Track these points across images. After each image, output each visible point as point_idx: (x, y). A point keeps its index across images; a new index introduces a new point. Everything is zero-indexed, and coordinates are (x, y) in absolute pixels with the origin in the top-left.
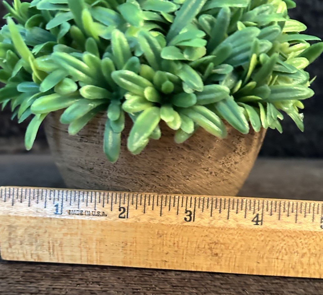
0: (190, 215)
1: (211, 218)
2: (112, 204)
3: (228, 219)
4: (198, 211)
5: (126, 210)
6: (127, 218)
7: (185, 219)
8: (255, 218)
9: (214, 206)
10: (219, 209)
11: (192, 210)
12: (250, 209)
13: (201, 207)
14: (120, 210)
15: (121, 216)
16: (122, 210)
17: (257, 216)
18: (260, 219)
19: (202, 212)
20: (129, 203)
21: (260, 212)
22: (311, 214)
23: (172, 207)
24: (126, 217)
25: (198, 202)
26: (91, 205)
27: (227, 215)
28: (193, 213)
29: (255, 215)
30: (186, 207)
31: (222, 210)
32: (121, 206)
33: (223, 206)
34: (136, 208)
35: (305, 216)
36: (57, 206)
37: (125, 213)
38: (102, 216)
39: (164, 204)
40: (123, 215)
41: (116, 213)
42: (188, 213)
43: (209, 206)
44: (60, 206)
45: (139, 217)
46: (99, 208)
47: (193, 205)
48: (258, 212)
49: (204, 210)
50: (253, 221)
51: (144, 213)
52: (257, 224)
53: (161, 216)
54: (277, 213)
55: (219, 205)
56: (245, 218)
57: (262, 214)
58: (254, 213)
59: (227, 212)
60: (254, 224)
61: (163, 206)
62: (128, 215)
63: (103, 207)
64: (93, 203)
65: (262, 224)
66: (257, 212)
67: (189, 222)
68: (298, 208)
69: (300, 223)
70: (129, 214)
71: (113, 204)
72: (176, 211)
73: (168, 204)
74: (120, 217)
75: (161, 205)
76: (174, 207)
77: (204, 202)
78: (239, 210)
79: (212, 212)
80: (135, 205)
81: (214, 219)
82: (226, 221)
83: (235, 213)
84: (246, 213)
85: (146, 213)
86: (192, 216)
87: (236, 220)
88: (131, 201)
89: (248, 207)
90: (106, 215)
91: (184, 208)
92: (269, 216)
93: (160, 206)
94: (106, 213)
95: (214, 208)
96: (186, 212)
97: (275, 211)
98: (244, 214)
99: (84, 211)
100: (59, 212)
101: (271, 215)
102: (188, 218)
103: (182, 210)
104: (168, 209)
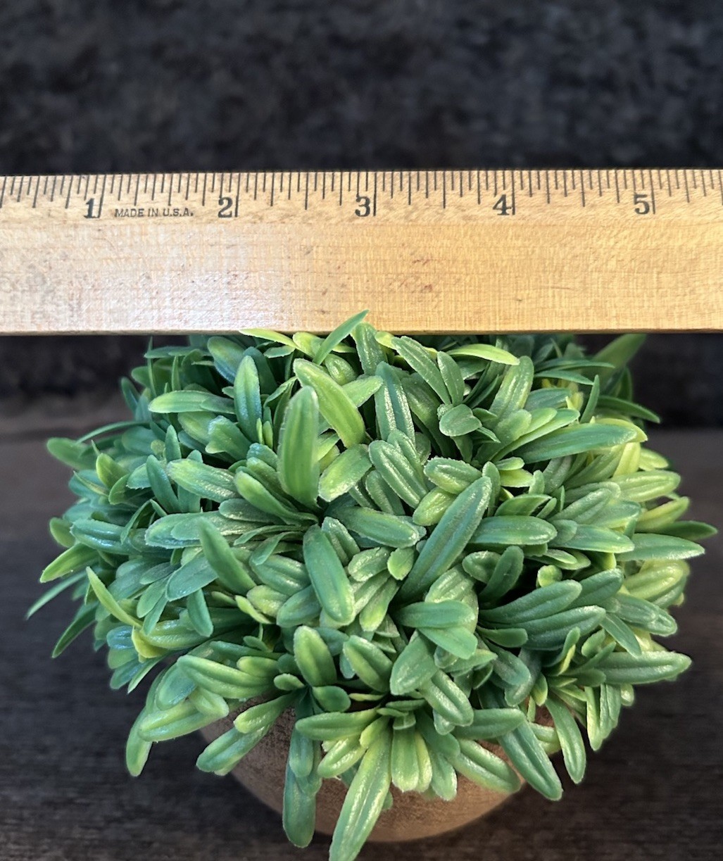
0: (367, 205)
1: (410, 208)
2: (204, 194)
3: (444, 207)
4: (383, 197)
5: (234, 203)
6: (236, 216)
7: (358, 212)
8: (499, 202)
9: (414, 185)
10: (425, 191)
11: (370, 195)
12: (487, 189)
13: (388, 187)
14: (221, 202)
15: (222, 213)
16: (226, 203)
17: (503, 198)
18: (509, 204)
19: (390, 197)
20: (241, 188)
21: (508, 192)
22: (613, 189)
23: (328, 193)
24: (233, 214)
25: (382, 179)
26: (161, 198)
27: (442, 200)
28: (372, 201)
29: (498, 197)
30: (358, 191)
31: (431, 192)
32: (223, 196)
33: (432, 185)
34: (255, 198)
35: (601, 194)
36: (90, 203)
37: (232, 209)
38: (184, 215)
39: (311, 186)
40: (227, 212)
41: (214, 209)
42: (363, 201)
43: (403, 186)
44: (96, 202)
45: (260, 214)
46: (178, 202)
47: (371, 186)
48: (504, 192)
49: (394, 195)
50: (495, 208)
51: (272, 205)
52: (504, 213)
53: (306, 209)
54: (543, 191)
55: (425, 183)
56: (479, 202)
57: (513, 195)
58: (496, 194)
59: (442, 195)
60: (498, 214)
61: (310, 192)
62: (239, 211)
63: (187, 198)
64: (166, 194)
65: (514, 213)
66: (501, 192)
67: (365, 218)
68: (584, 180)
69: (593, 206)
70: (239, 207)
71: (207, 192)
72: (339, 199)
73: (320, 187)
74: (220, 215)
75: (307, 190)
76: (334, 192)
77: (392, 180)
78: (466, 190)
79: (412, 197)
80: (252, 193)
81: (416, 208)
82: (441, 211)
83: (458, 197)
84: (479, 195)
85: (274, 206)
86: (371, 205)
87: (459, 207)
88: (243, 185)
89: (483, 185)
90: (192, 215)
91: (354, 193)
92: (528, 198)
93: (305, 192)
94: (191, 210)
95: (414, 190)
96: (359, 199)
97: (539, 188)
98: (477, 197)
99: (146, 209)
100: (95, 213)
101: (531, 195)
102: (363, 210)
103: (349, 197)
104: (322, 196)
